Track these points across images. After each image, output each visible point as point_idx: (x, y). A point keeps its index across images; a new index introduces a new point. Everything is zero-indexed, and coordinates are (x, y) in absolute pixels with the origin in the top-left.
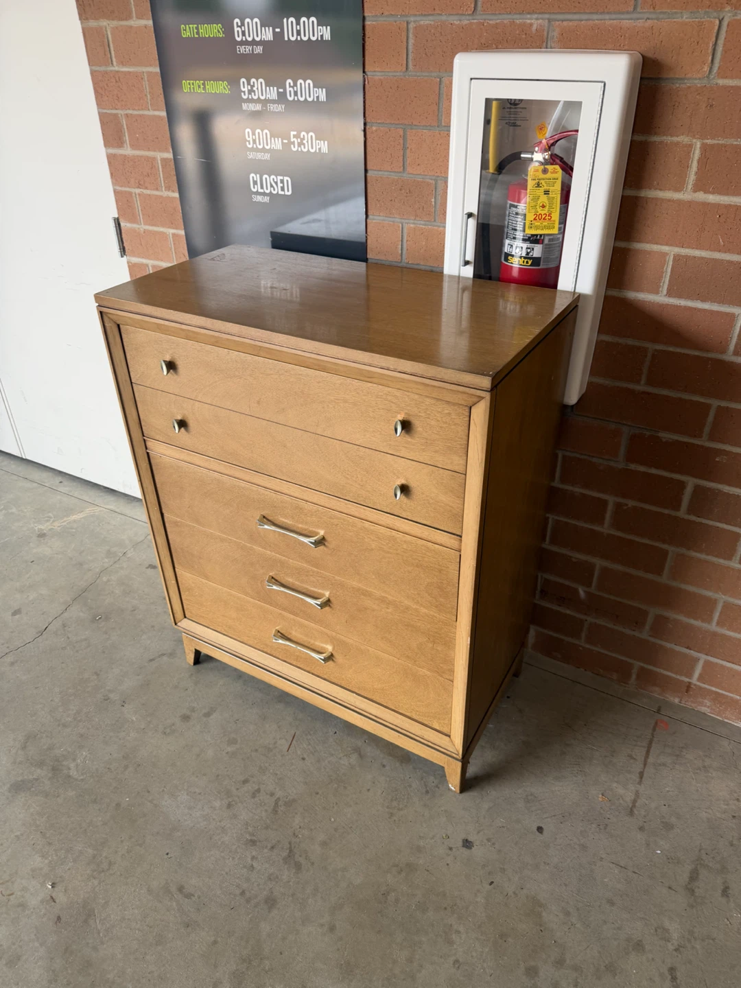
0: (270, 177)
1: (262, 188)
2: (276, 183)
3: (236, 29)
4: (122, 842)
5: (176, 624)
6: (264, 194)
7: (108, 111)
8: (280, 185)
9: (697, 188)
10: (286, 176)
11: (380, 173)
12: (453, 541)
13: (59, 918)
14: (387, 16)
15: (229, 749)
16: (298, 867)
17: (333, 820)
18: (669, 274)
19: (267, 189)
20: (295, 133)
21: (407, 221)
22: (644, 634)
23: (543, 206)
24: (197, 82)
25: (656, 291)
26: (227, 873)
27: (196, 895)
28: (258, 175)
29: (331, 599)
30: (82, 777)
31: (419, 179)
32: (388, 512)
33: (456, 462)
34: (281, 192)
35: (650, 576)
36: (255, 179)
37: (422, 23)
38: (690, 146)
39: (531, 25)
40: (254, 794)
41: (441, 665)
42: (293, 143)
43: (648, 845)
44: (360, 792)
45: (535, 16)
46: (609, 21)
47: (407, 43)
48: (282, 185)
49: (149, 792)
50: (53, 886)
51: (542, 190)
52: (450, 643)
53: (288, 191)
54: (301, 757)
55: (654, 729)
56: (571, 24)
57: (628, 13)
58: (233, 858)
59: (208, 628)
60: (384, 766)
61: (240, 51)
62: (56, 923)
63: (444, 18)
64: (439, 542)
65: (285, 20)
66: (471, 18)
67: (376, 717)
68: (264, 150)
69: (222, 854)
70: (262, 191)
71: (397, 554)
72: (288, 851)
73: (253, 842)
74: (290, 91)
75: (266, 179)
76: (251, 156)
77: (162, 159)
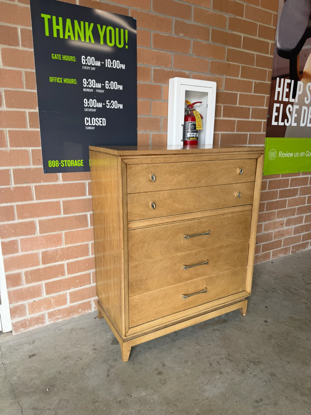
0: (95, 119)
1: (91, 123)
2: (99, 121)
3: (83, 60)
6: (92, 126)
8: (100, 122)
9: (223, 117)
10: (103, 118)
11: (141, 116)
12: (250, 207)
14: (145, 65)
16: (259, 362)
19: (94, 124)
20: (109, 101)
21: (151, 132)
23: (199, 122)
24: (59, 78)
26: (255, 384)
27: (262, 397)
28: (89, 118)
31: (156, 117)
33: (253, 178)
34: (100, 125)
36: (88, 120)
37: (156, 68)
38: (221, 106)
40: (218, 364)
42: (108, 105)
43: (278, 293)
44: (233, 336)
45: (187, 71)
46: (203, 75)
47: (151, 73)
48: (101, 122)
49: (197, 400)
53: (104, 124)
54: (208, 345)
56: (195, 74)
57: (207, 73)
58: (248, 380)
60: (226, 327)
61: (84, 68)
63: (163, 68)
64: (246, 210)
65: (106, 60)
66: (170, 69)
68: (93, 108)
69: (245, 383)
70: (91, 125)
72: (251, 363)
73: (243, 371)
74: (107, 85)
75: (93, 119)
76: (86, 110)
77: (29, 113)
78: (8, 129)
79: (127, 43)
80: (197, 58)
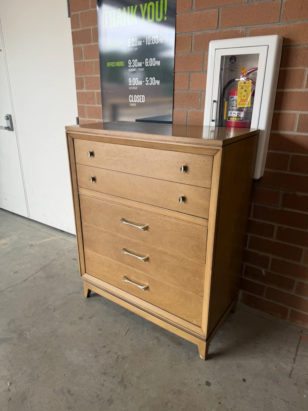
0: (137, 96)
1: (133, 100)
2: (139, 98)
3: (129, 42)
4: (45, 368)
5: (81, 276)
6: (134, 103)
7: (79, 76)
8: (140, 99)
9: (307, 86)
10: (143, 95)
11: (179, 91)
12: (204, 222)
13: (10, 399)
14: (184, 33)
15: (99, 333)
16: (125, 386)
17: (143, 367)
18: (297, 122)
19: (135, 101)
20: (147, 78)
21: (189, 109)
22: (293, 293)
23: (244, 96)
24: (113, 62)
25: (292, 130)
26: (91, 386)
27: (75, 395)
28: (132, 96)
29: (149, 257)
30: (32, 339)
31: (195, 92)
32: (176, 211)
33: (207, 184)
34: (141, 102)
35: (294, 262)
37: (197, 34)
38: (304, 70)
39: (239, 31)
40: (108, 352)
41: (198, 288)
42: (147, 82)
43: (299, 392)
44: (157, 356)
45: (240, 27)
46: (269, 26)
47: (192, 41)
48: (141, 99)
49: (60, 347)
50: (10, 384)
51: (244, 90)
52: (202, 276)
53: (143, 101)
54: (131, 338)
55: (300, 340)
56: (254, 28)
57: (277, 22)
58: (95, 380)
59: (95, 277)
60: (169, 346)
61: (129, 50)
62: (9, 401)
63: (206, 31)
64: (198, 223)
65: (147, 38)
66: (216, 30)
67: (167, 318)
68: (135, 86)
69: (90, 378)
70: (133, 101)
71: (180, 231)
72: (121, 379)
73: (105, 374)
74: (147, 63)
75: (135, 97)
76: (130, 88)
77: (97, 92)
78: (86, 105)
79: (166, 14)
80: (258, 3)
